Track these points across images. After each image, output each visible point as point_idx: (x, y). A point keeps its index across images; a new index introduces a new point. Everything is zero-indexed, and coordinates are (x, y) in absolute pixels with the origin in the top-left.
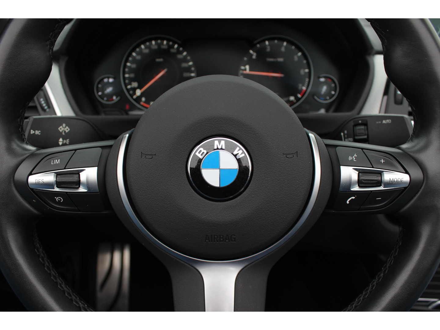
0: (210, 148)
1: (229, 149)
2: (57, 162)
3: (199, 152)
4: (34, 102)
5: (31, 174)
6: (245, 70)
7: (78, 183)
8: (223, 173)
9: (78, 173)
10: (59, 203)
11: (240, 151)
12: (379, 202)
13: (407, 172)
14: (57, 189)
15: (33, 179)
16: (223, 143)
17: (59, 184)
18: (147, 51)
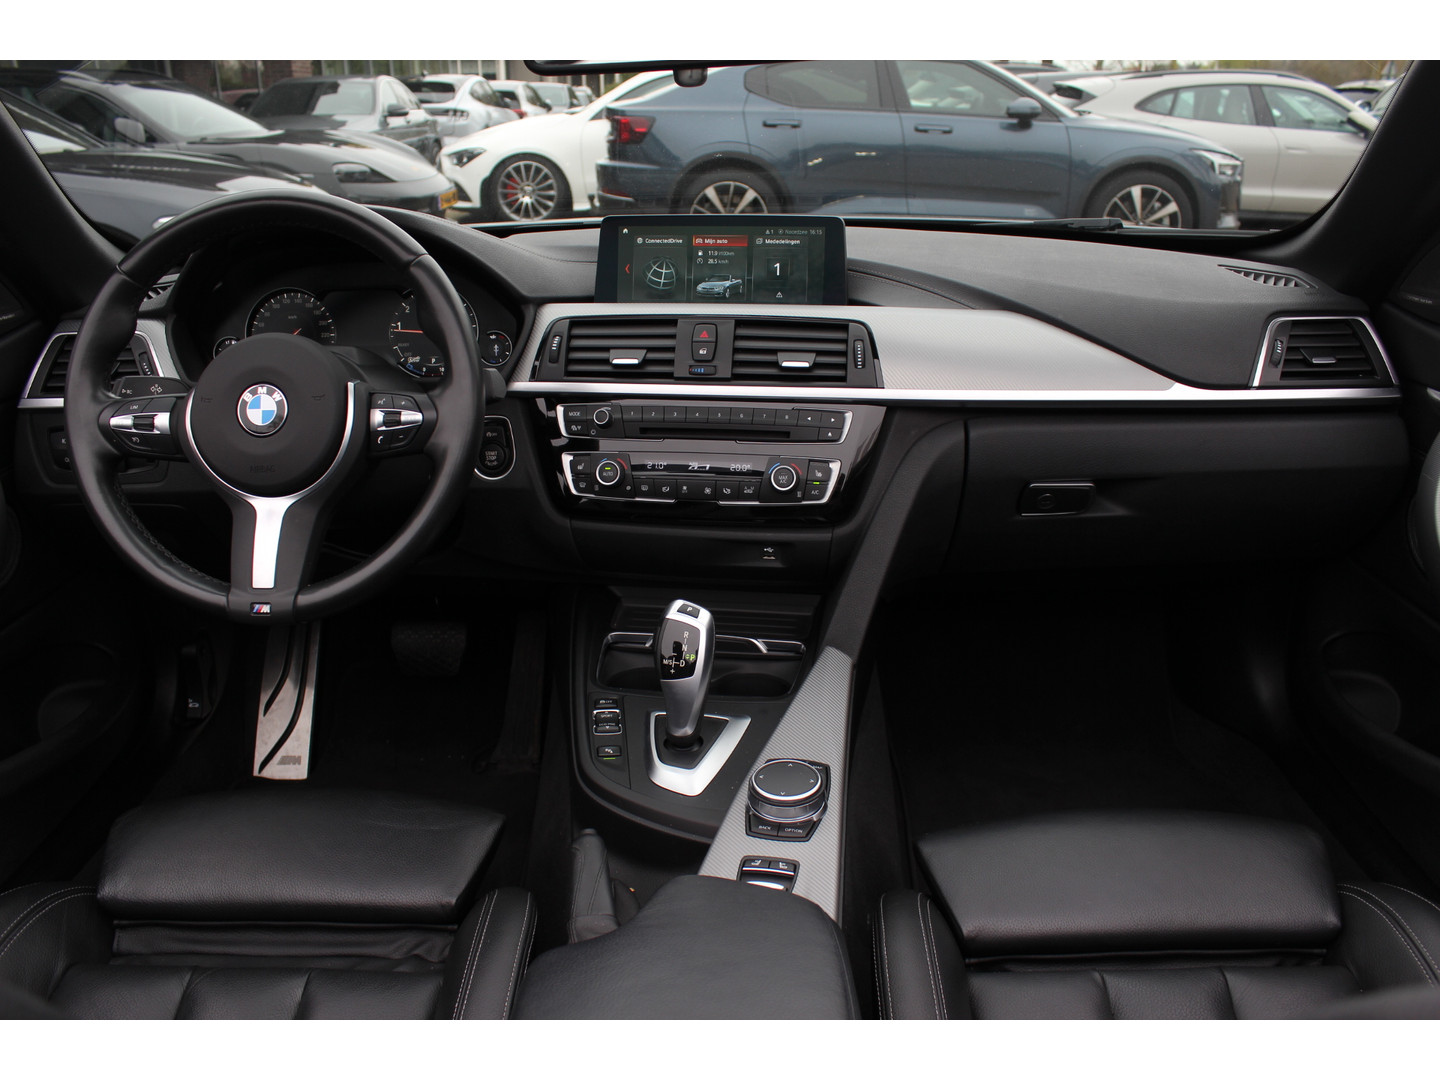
0: (254, 393)
1: (270, 393)
2: (135, 407)
3: (247, 396)
4: (137, 367)
5: (113, 417)
6: (397, 327)
7: (152, 426)
8: (266, 414)
9: (153, 417)
10: (136, 443)
11: (278, 396)
12: (402, 440)
13: (421, 412)
14: (134, 431)
15: (115, 421)
16: (265, 388)
17: (135, 426)
18: (277, 306)
